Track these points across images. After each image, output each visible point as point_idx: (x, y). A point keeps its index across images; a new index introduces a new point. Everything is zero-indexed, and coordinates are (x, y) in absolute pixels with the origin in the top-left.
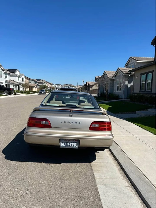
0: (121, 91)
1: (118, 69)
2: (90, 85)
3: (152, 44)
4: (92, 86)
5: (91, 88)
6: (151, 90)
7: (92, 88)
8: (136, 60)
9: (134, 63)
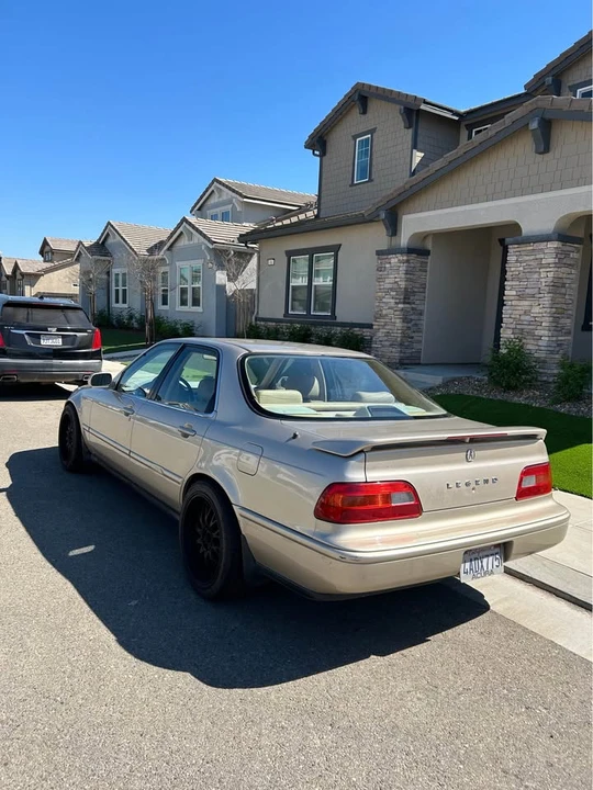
0: (199, 309)
1: (181, 223)
2: (23, 275)
3: (309, 145)
4: (33, 278)
5: (27, 288)
6: (333, 311)
7: (32, 285)
8: (240, 195)
9: (230, 202)
